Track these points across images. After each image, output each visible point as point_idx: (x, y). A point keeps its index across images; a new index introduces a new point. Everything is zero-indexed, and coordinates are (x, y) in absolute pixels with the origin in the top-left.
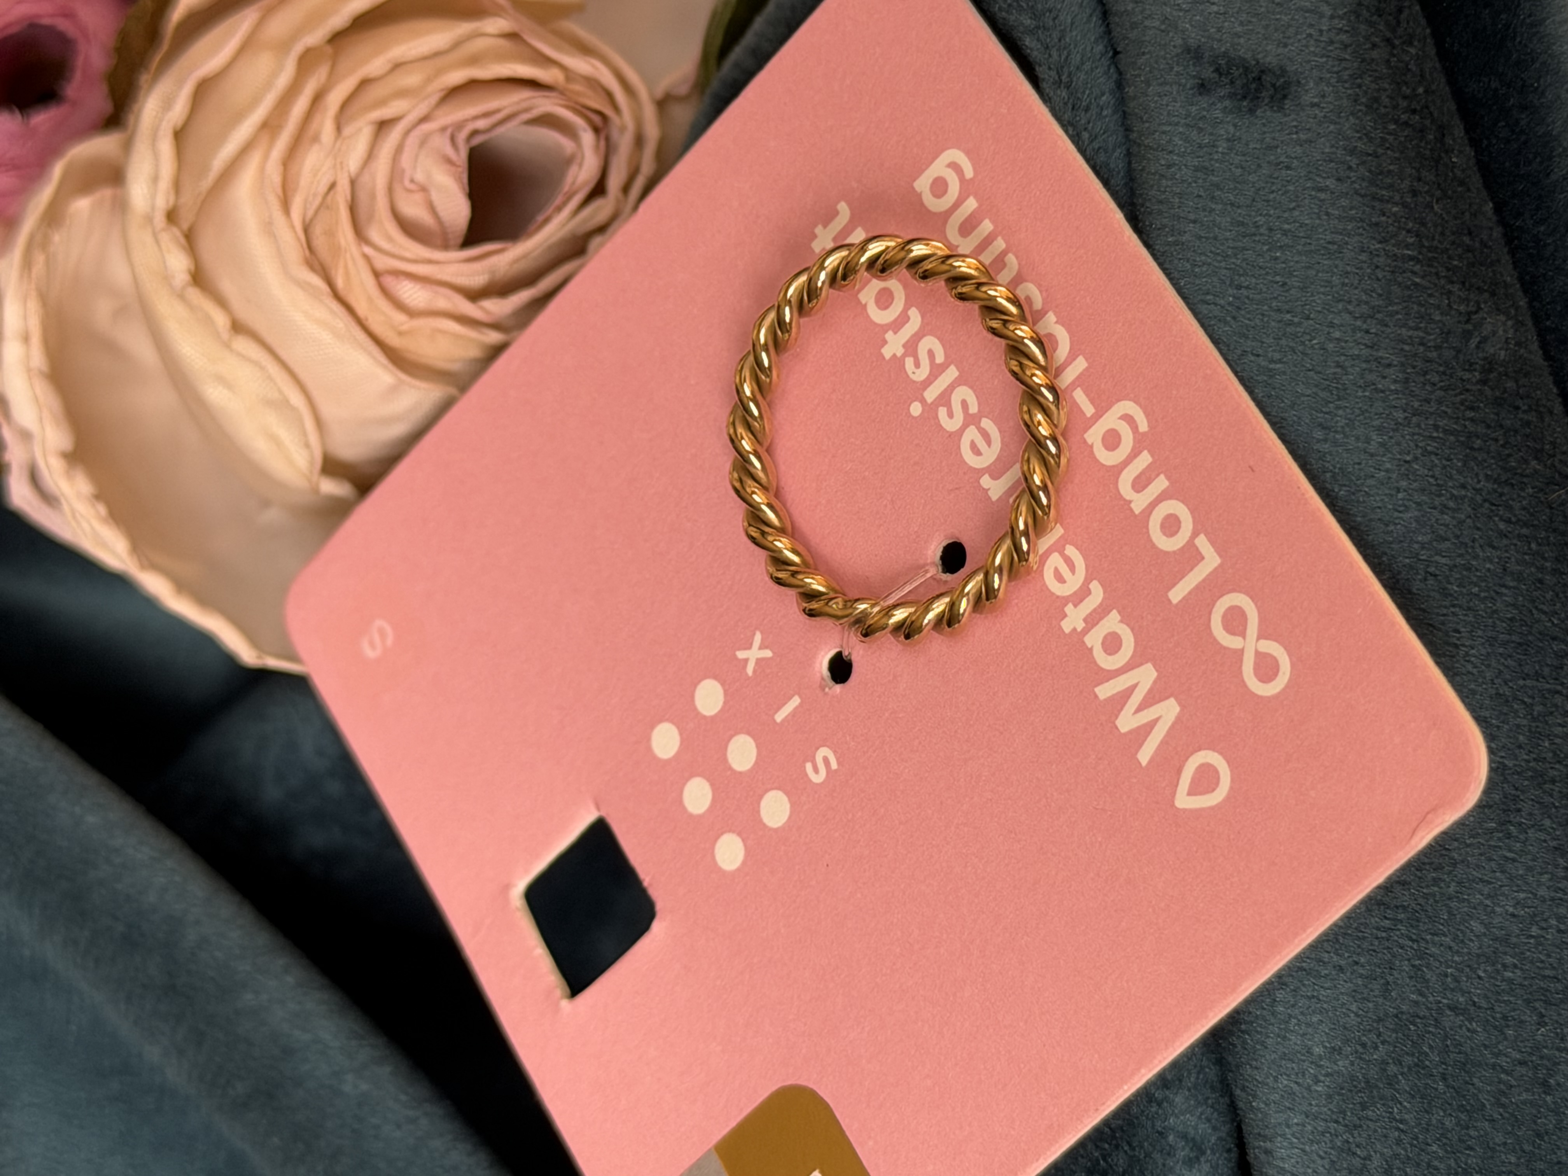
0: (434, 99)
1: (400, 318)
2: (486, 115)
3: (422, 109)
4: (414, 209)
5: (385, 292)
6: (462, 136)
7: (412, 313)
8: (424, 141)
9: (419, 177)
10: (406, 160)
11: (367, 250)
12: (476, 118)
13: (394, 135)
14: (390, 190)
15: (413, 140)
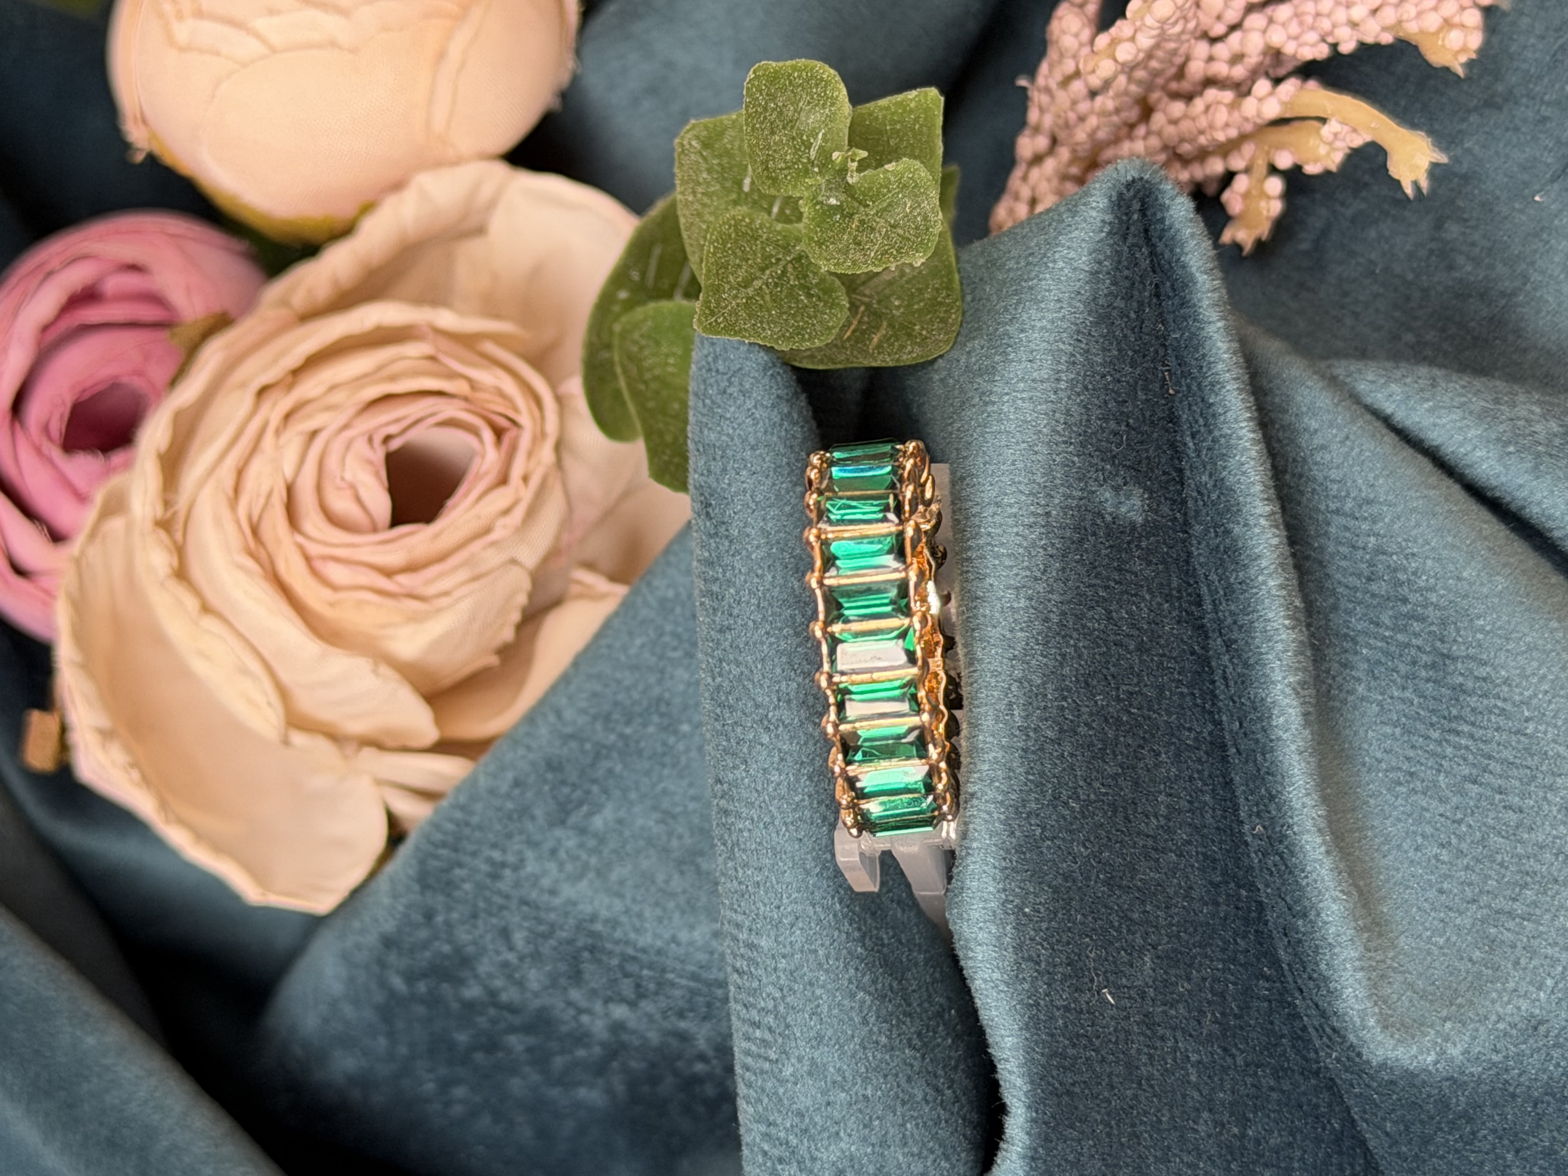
0: (351, 411)
1: (327, 593)
2: (397, 420)
3: (341, 419)
4: (342, 504)
5: (315, 572)
6: (378, 439)
7: (334, 588)
8: (348, 447)
9: (348, 476)
10: (332, 462)
11: (300, 539)
12: (388, 424)
13: (319, 443)
14: (319, 489)
15: (337, 446)
